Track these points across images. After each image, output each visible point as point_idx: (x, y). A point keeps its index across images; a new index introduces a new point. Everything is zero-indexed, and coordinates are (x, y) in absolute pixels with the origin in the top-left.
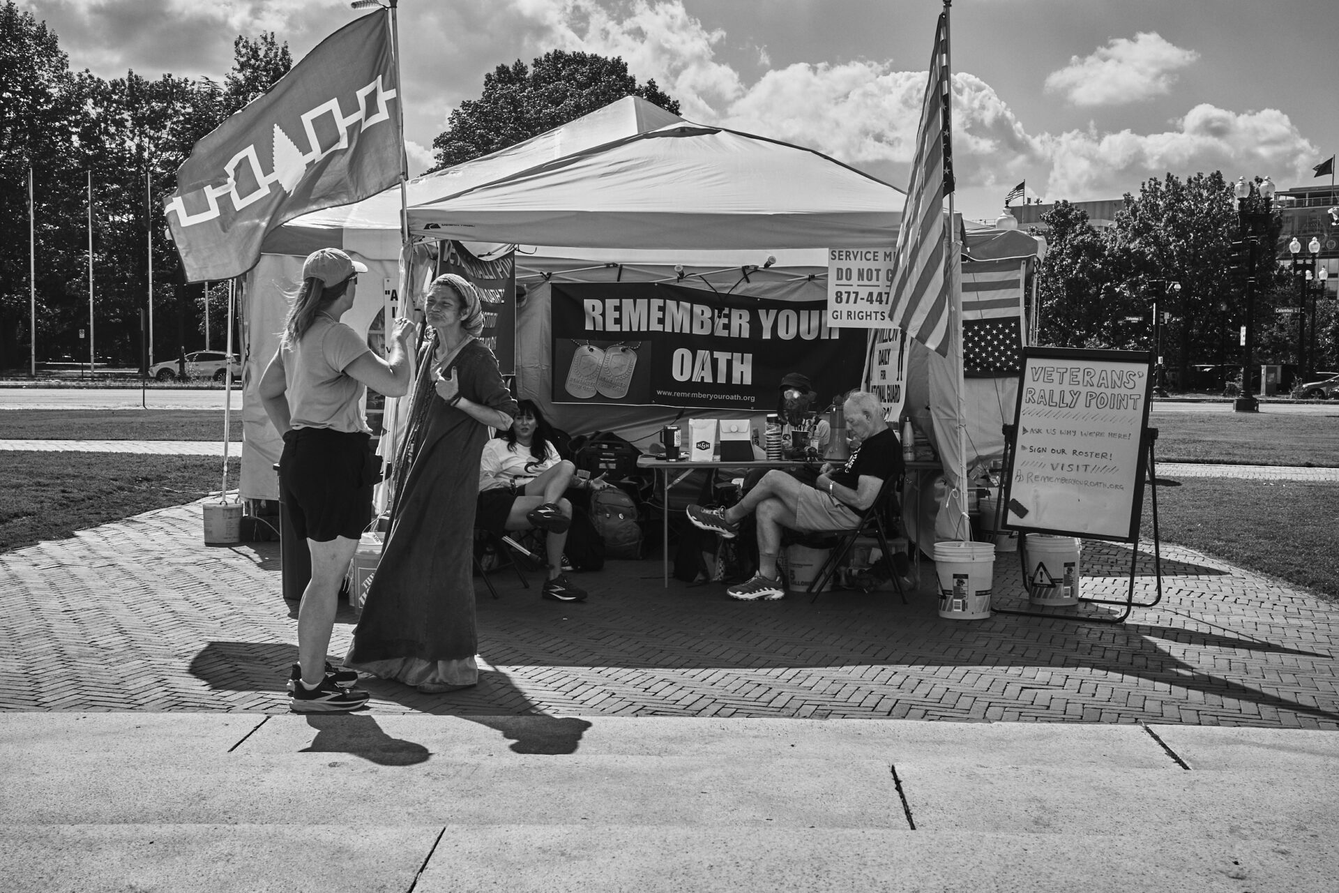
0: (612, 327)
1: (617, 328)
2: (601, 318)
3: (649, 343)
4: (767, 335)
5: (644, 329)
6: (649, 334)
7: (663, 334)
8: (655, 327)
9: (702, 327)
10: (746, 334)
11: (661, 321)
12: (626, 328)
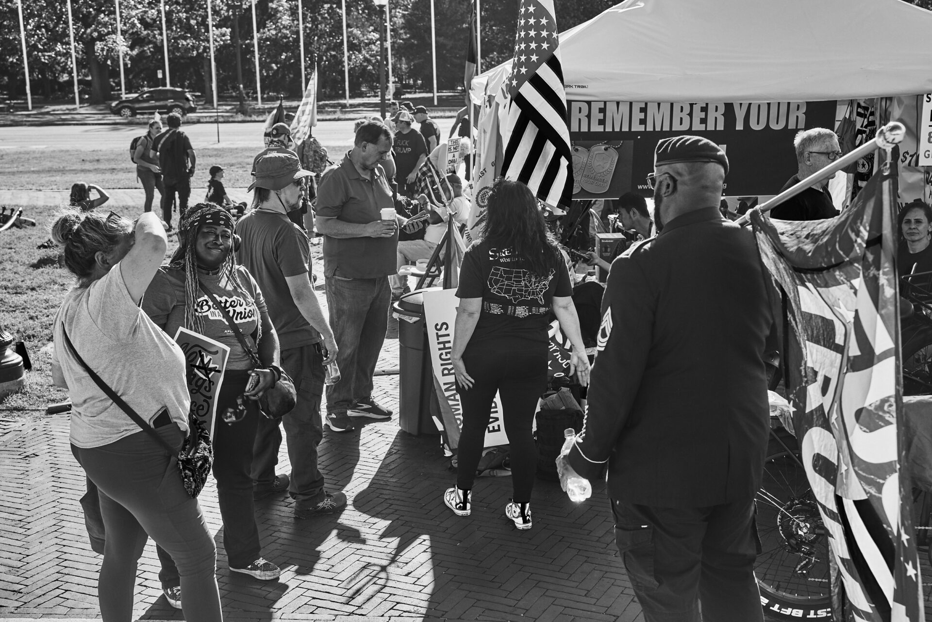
0: (596, 128)
1: (600, 129)
2: (587, 119)
3: (631, 143)
4: (740, 127)
5: (625, 129)
6: (631, 135)
7: (645, 133)
8: (637, 127)
9: (681, 124)
10: (720, 127)
11: (643, 122)
12: (609, 129)
